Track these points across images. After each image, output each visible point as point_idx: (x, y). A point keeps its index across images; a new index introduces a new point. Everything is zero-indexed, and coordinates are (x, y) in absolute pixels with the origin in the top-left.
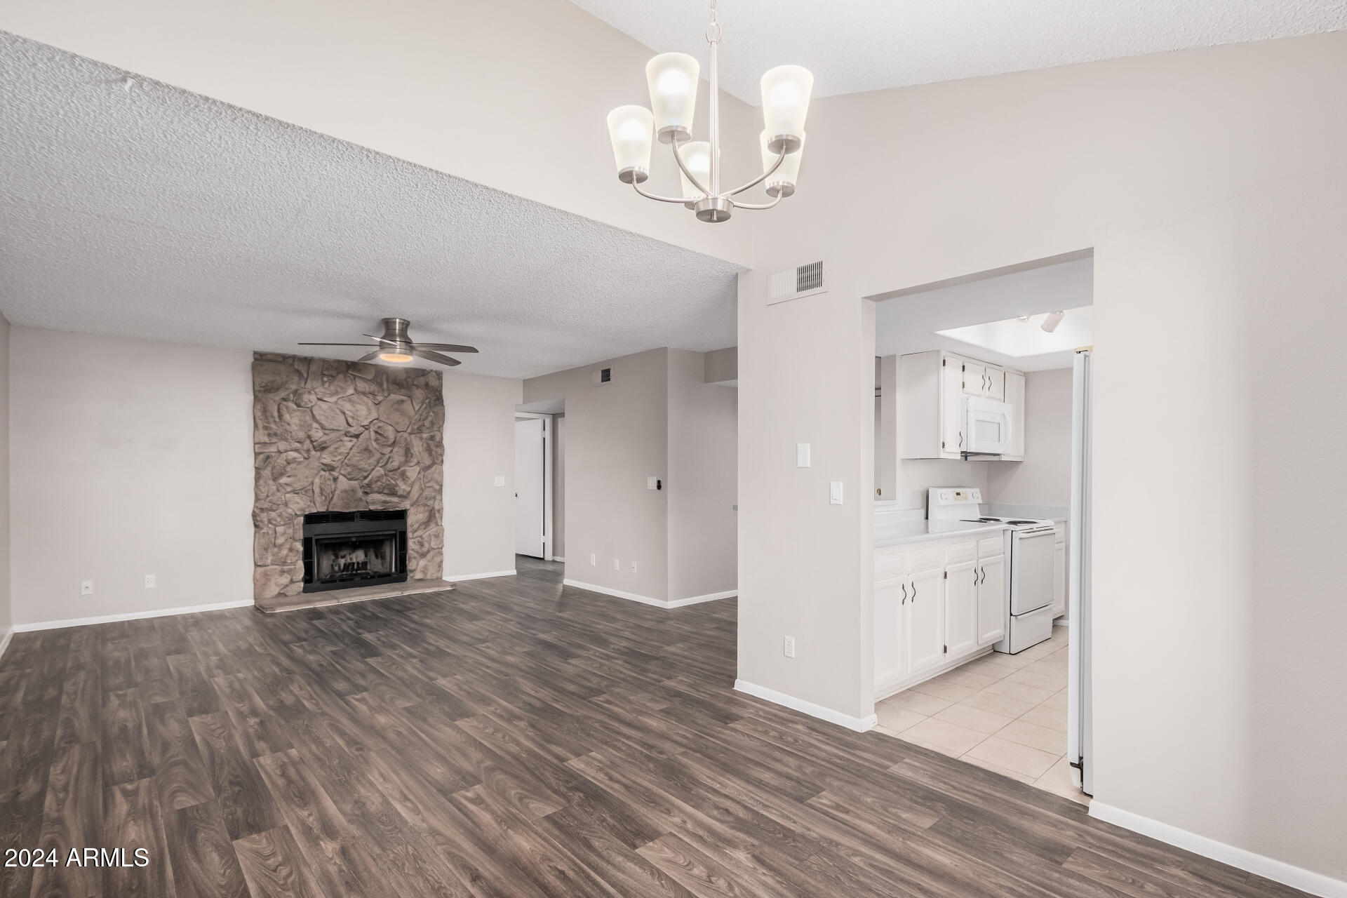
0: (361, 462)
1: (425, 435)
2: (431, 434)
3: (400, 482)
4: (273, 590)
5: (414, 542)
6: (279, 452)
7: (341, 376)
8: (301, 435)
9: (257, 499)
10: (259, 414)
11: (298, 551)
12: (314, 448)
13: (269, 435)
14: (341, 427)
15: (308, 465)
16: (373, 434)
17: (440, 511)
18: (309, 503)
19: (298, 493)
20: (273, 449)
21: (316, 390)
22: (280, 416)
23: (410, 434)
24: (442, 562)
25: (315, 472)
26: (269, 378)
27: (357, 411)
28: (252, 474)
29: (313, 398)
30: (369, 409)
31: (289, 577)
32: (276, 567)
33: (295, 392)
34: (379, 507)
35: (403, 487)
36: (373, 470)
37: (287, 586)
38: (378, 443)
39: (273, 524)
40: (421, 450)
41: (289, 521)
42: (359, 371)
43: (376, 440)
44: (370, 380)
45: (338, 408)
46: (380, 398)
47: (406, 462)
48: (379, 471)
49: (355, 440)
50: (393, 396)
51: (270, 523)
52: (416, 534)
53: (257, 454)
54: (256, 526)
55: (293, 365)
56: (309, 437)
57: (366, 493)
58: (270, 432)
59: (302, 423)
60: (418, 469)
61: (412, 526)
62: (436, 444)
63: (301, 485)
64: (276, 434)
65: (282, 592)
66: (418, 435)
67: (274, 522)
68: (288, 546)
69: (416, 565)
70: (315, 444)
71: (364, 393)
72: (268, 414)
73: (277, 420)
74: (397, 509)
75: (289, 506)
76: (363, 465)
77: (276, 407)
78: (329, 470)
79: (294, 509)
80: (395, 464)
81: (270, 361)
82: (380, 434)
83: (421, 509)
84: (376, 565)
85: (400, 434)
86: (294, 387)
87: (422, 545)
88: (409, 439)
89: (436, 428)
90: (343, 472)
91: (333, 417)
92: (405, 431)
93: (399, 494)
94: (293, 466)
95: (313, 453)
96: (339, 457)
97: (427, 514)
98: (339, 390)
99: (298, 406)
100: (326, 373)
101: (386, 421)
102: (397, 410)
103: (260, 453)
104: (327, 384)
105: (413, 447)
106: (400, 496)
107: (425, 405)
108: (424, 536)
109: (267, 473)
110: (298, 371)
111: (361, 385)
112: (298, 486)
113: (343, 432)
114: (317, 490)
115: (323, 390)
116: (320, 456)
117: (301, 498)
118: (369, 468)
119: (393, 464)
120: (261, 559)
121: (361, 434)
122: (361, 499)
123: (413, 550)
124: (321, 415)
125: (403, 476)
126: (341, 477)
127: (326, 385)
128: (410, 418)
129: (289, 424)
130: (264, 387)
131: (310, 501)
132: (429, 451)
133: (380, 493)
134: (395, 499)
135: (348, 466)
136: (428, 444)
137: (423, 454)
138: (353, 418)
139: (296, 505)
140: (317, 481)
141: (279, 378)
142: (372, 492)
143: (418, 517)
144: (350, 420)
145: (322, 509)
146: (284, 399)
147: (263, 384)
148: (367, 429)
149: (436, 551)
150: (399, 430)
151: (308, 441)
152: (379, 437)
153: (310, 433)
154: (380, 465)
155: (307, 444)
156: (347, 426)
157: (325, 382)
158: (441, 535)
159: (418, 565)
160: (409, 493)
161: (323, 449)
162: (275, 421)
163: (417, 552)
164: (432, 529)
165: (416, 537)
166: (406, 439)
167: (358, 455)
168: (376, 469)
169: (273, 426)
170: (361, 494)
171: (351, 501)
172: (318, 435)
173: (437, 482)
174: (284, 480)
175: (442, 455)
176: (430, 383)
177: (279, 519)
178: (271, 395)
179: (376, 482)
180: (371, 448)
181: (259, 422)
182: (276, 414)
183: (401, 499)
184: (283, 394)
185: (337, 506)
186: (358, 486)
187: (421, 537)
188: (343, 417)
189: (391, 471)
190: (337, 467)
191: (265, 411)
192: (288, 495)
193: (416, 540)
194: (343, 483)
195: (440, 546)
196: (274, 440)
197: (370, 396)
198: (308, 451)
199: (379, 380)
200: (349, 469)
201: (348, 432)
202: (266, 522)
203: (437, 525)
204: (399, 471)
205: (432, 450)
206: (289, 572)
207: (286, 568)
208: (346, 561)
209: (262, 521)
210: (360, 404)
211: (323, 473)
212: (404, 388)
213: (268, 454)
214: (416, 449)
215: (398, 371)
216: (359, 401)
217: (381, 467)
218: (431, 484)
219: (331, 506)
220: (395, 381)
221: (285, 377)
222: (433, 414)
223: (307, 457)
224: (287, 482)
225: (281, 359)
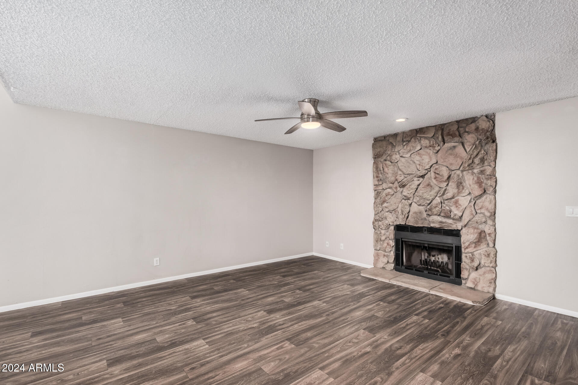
0: (425, 194)
2: (481, 169)
3: (454, 208)
4: (381, 265)
5: (466, 257)
6: (383, 189)
7: (413, 140)
8: (393, 179)
9: (375, 214)
10: (375, 170)
11: (391, 246)
12: (399, 186)
13: (378, 180)
14: (413, 172)
15: (396, 196)
16: (433, 174)
17: (491, 234)
18: (396, 219)
19: (391, 213)
20: (380, 188)
21: (400, 152)
23: (462, 171)
24: (496, 279)
25: (399, 200)
26: (379, 150)
27: (423, 160)
29: (398, 156)
30: (430, 157)
31: (388, 259)
32: (382, 252)
33: (390, 155)
34: (437, 226)
35: (456, 212)
36: (433, 199)
37: (386, 264)
38: (437, 180)
39: (380, 229)
40: (471, 183)
41: (388, 228)
42: (424, 133)
43: (435, 178)
44: (430, 138)
45: (411, 160)
46: (437, 148)
47: (459, 193)
48: (438, 200)
49: (421, 179)
50: (447, 145)
52: (469, 250)
53: (375, 191)
54: (374, 229)
55: (389, 140)
56: (397, 180)
57: (429, 215)
59: (393, 172)
60: (469, 198)
61: (465, 243)
62: (487, 177)
63: (393, 208)
64: (381, 180)
65: (384, 267)
66: (470, 171)
68: (387, 242)
69: (467, 275)
70: (399, 183)
71: (427, 147)
72: (378, 169)
73: (382, 172)
74: (450, 228)
75: (387, 219)
76: (426, 196)
77: (382, 165)
78: (407, 199)
79: (390, 221)
80: (449, 195)
81: (380, 140)
82: (438, 174)
83: (471, 230)
85: (453, 172)
86: (389, 152)
87: (473, 260)
88: (461, 176)
90: (414, 200)
91: (409, 166)
92: (458, 169)
93: (453, 217)
94: (389, 197)
95: (399, 189)
96: (412, 191)
97: (476, 235)
98: (412, 148)
99: (391, 162)
100: (404, 140)
101: (442, 164)
102: (451, 154)
104: (406, 146)
105: (465, 182)
106: (453, 219)
107: (476, 146)
108: (475, 253)
109: (379, 201)
110: (391, 143)
111: (425, 142)
112: (391, 208)
113: (415, 175)
114: (400, 212)
115: (403, 151)
116: (402, 191)
117: (392, 215)
118: (431, 198)
119: (448, 194)
120: (376, 246)
121: (425, 175)
122: (425, 219)
123: (466, 263)
124: (402, 166)
125: (456, 202)
126: (413, 203)
128: (461, 158)
129: (387, 174)
131: (397, 218)
132: (479, 183)
133: (439, 215)
134: (450, 221)
135: (417, 196)
136: (478, 178)
137: (472, 186)
138: (419, 165)
139: (390, 219)
140: (400, 206)
141: (382, 149)
142: (433, 215)
143: (469, 236)
144: (418, 167)
145: (403, 223)
146: (385, 160)
147: (376, 154)
148: (429, 171)
149: (488, 268)
150: (453, 169)
151: (396, 182)
152: (437, 176)
153: (397, 177)
154: (439, 195)
155: (396, 184)
156: (417, 170)
157: (405, 145)
159: (469, 275)
160: (461, 217)
161: (403, 186)
162: (381, 173)
163: (469, 266)
165: (469, 253)
166: (459, 176)
167: (423, 189)
168: (435, 199)
169: (380, 175)
170: (426, 215)
171: (419, 220)
172: (401, 178)
173: (489, 210)
174: (385, 205)
175: (495, 186)
176: (480, 126)
177: (382, 226)
178: (379, 159)
179: (436, 207)
180: (432, 184)
181: (375, 174)
182: (382, 169)
183: (455, 221)
184: (384, 157)
185: (411, 222)
186: (424, 210)
187: (472, 253)
188: (414, 165)
189: (446, 200)
190: (411, 197)
192: (387, 213)
193: (467, 255)
194: (415, 208)
195: (495, 265)
196: (381, 183)
197: (431, 148)
198: (396, 188)
199: (437, 136)
200: (418, 199)
201: (418, 174)
202: (378, 227)
203: (488, 246)
204: (453, 200)
205: (482, 182)
206: (387, 256)
207: (386, 254)
208: (435, 259)
209: (376, 226)
210: (425, 155)
211: (403, 201)
212: (456, 136)
213: (378, 191)
214: (467, 182)
215: (452, 125)
216: (424, 153)
217: (439, 197)
218: (483, 211)
219: (407, 222)
220: (449, 133)
221: (385, 148)
222: (484, 151)
223: (396, 191)
224: (386, 206)
225: (383, 139)
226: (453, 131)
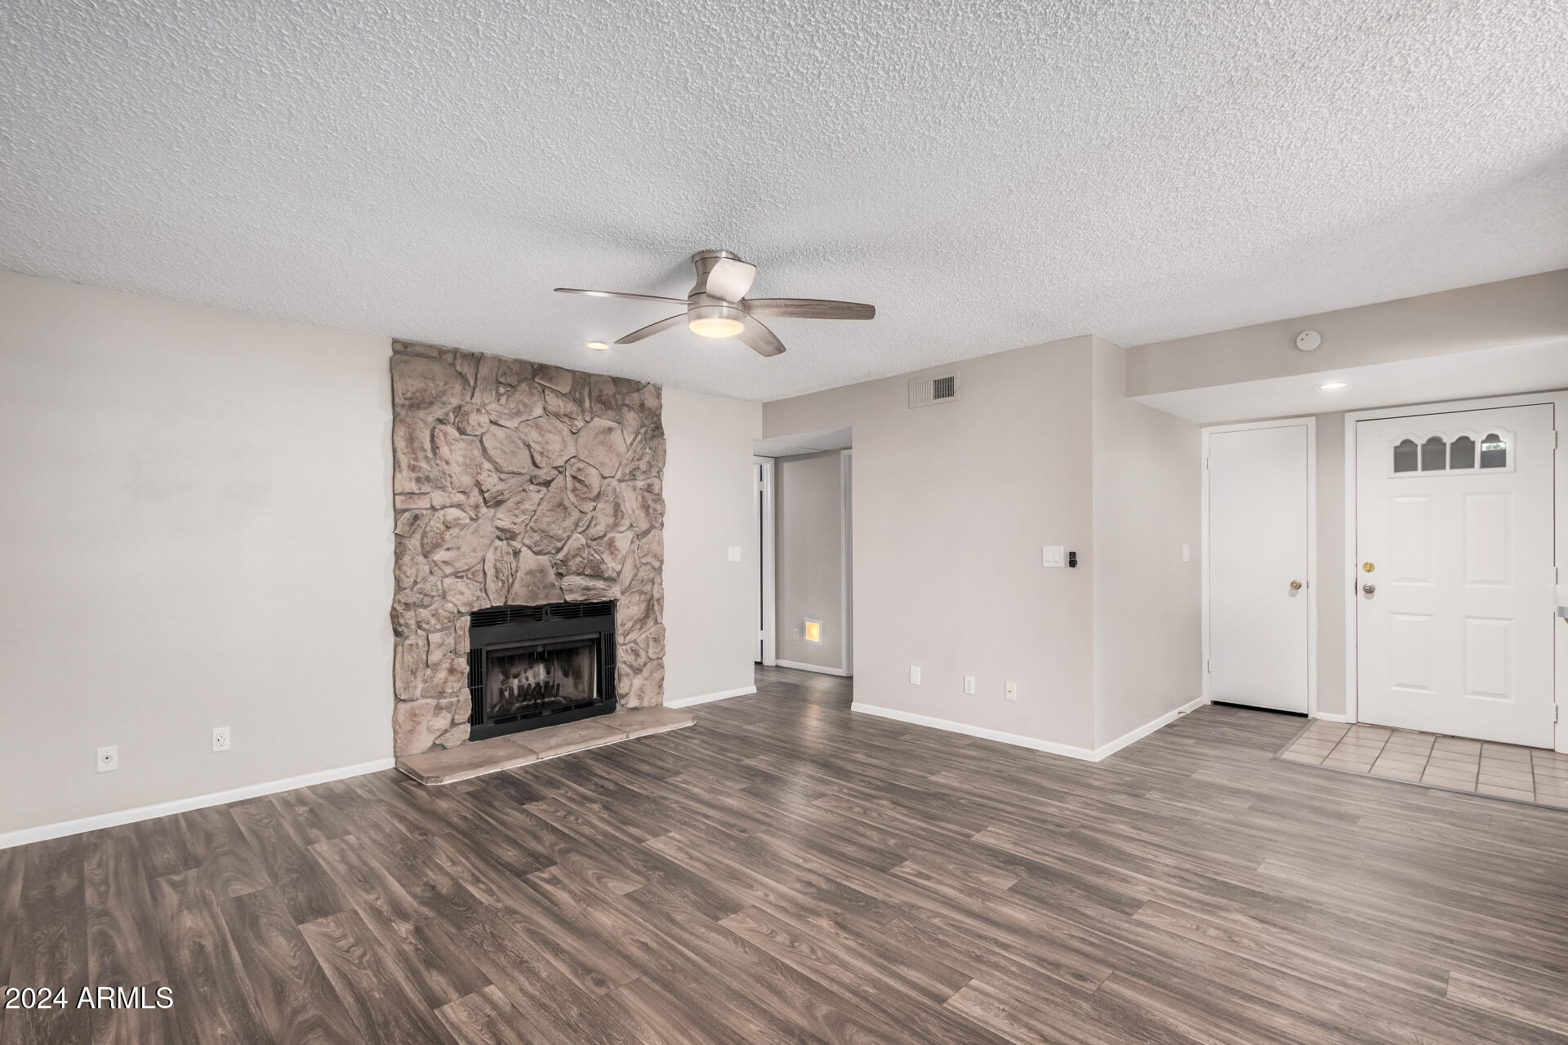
0: (553, 526)
1: (640, 484)
2: (649, 481)
3: (606, 557)
4: (425, 740)
6: (433, 508)
7: (524, 386)
8: (466, 480)
9: (399, 587)
10: (401, 444)
12: (485, 502)
13: (418, 480)
14: (523, 468)
15: (476, 531)
16: (569, 479)
17: (660, 600)
18: (479, 593)
19: (462, 577)
20: (423, 503)
21: (488, 408)
22: (435, 449)
23: (620, 481)
24: (663, 679)
25: (487, 541)
26: (416, 384)
27: (548, 443)
28: (391, 547)
29: (484, 419)
30: (564, 440)
31: (449, 717)
32: (428, 700)
33: (458, 410)
34: (578, 597)
35: (611, 565)
36: (569, 537)
37: (446, 731)
38: (576, 496)
39: (424, 630)
40: (635, 507)
41: (448, 625)
42: (550, 379)
43: (574, 490)
44: (564, 395)
45: (521, 439)
46: (579, 424)
47: (615, 525)
48: (578, 540)
49: (544, 490)
50: (597, 422)
51: (420, 627)
52: (629, 638)
53: (398, 512)
54: (397, 633)
55: (453, 365)
56: (478, 484)
57: (560, 575)
58: (420, 475)
59: (468, 461)
60: (630, 535)
61: (623, 625)
62: (654, 497)
63: (466, 564)
64: (428, 479)
65: (438, 742)
66: (629, 483)
67: (426, 627)
68: (448, 665)
69: (629, 686)
70: (486, 495)
71: (557, 416)
72: (415, 444)
73: (430, 455)
74: (604, 599)
75: (448, 598)
76: (556, 530)
77: (427, 434)
78: (507, 539)
79: (458, 603)
80: (599, 529)
81: (419, 355)
82: (580, 481)
83: (636, 598)
84: (569, 689)
85: (607, 481)
86: (455, 401)
87: (637, 655)
88: (618, 490)
89: (654, 474)
90: (527, 542)
91: (514, 452)
92: (613, 477)
93: (606, 575)
94: (454, 531)
95: (484, 510)
96: (522, 518)
97: (643, 606)
98: (522, 409)
99: (462, 432)
100: (502, 380)
101: (586, 460)
102: (603, 443)
103: (405, 511)
104: (505, 398)
105: (624, 502)
106: (605, 579)
107: (639, 437)
108: (639, 641)
109: (414, 543)
110: (461, 376)
111: (554, 403)
112: (461, 565)
113: (528, 477)
114: (491, 572)
115: (498, 408)
116: (494, 516)
117: (467, 585)
118: (565, 535)
119: (598, 528)
120: (406, 688)
121: (554, 479)
122: (553, 585)
123: (625, 663)
124: (496, 448)
125: (611, 544)
126: (524, 549)
127: (503, 400)
128: (619, 455)
129: (447, 463)
130: (411, 399)
131: (481, 590)
132: (646, 507)
133: (579, 574)
134: (600, 584)
135: (535, 531)
136: (643, 497)
138: (542, 454)
139: (459, 597)
140: (490, 556)
141: (432, 385)
142: (569, 573)
143: (630, 611)
144: (538, 458)
145: (499, 603)
146: (441, 421)
147: (409, 395)
148: (561, 472)
149: (655, 663)
150: (605, 475)
151: (476, 491)
152: (578, 485)
153: (481, 478)
155: (475, 497)
156: (533, 467)
157: (502, 394)
158: (661, 637)
159: (631, 686)
160: (619, 573)
161: (498, 503)
162: (427, 457)
163: (631, 666)
164: (651, 629)
165: (630, 643)
166: (615, 490)
167: (548, 513)
168: (574, 537)
169: (423, 465)
170: (553, 576)
171: (538, 589)
172: (491, 482)
173: (655, 556)
174: (440, 555)
175: (662, 514)
176: (646, 402)
177: (433, 621)
178: (421, 414)
179: (574, 557)
180: (566, 502)
181: (404, 460)
182: (428, 446)
183: (608, 584)
184: (438, 412)
185: (520, 597)
186: (549, 563)
187: (635, 642)
188: (527, 451)
189: (595, 540)
190: (520, 534)
191: (411, 440)
192: (447, 581)
193: (628, 647)
194: (528, 560)
195: (661, 655)
196: (426, 488)
197: (566, 419)
198: (477, 507)
199: (578, 394)
200: (536, 537)
201: (535, 477)
202: (414, 627)
203: (656, 622)
204: (605, 539)
205: (649, 506)
206: (448, 708)
207: (443, 702)
209: (407, 625)
210: (551, 432)
211: (498, 543)
212: (612, 408)
213: (417, 512)
214: (627, 505)
215: (604, 382)
216: (549, 427)
217: (580, 533)
218: (648, 559)
219: (510, 598)
220: (600, 396)
221: (441, 384)
222: (650, 448)
223: (474, 517)
224: (446, 559)
225: (435, 354)
226: (607, 395)
